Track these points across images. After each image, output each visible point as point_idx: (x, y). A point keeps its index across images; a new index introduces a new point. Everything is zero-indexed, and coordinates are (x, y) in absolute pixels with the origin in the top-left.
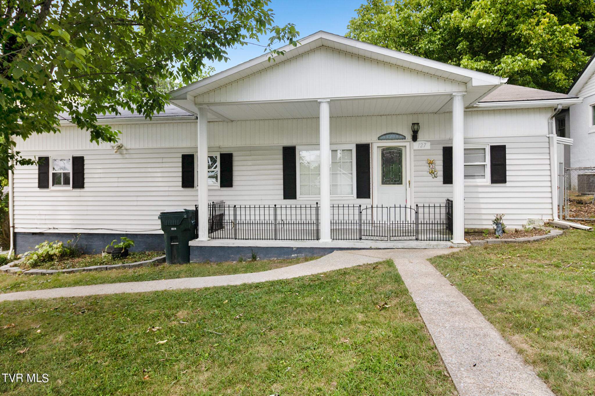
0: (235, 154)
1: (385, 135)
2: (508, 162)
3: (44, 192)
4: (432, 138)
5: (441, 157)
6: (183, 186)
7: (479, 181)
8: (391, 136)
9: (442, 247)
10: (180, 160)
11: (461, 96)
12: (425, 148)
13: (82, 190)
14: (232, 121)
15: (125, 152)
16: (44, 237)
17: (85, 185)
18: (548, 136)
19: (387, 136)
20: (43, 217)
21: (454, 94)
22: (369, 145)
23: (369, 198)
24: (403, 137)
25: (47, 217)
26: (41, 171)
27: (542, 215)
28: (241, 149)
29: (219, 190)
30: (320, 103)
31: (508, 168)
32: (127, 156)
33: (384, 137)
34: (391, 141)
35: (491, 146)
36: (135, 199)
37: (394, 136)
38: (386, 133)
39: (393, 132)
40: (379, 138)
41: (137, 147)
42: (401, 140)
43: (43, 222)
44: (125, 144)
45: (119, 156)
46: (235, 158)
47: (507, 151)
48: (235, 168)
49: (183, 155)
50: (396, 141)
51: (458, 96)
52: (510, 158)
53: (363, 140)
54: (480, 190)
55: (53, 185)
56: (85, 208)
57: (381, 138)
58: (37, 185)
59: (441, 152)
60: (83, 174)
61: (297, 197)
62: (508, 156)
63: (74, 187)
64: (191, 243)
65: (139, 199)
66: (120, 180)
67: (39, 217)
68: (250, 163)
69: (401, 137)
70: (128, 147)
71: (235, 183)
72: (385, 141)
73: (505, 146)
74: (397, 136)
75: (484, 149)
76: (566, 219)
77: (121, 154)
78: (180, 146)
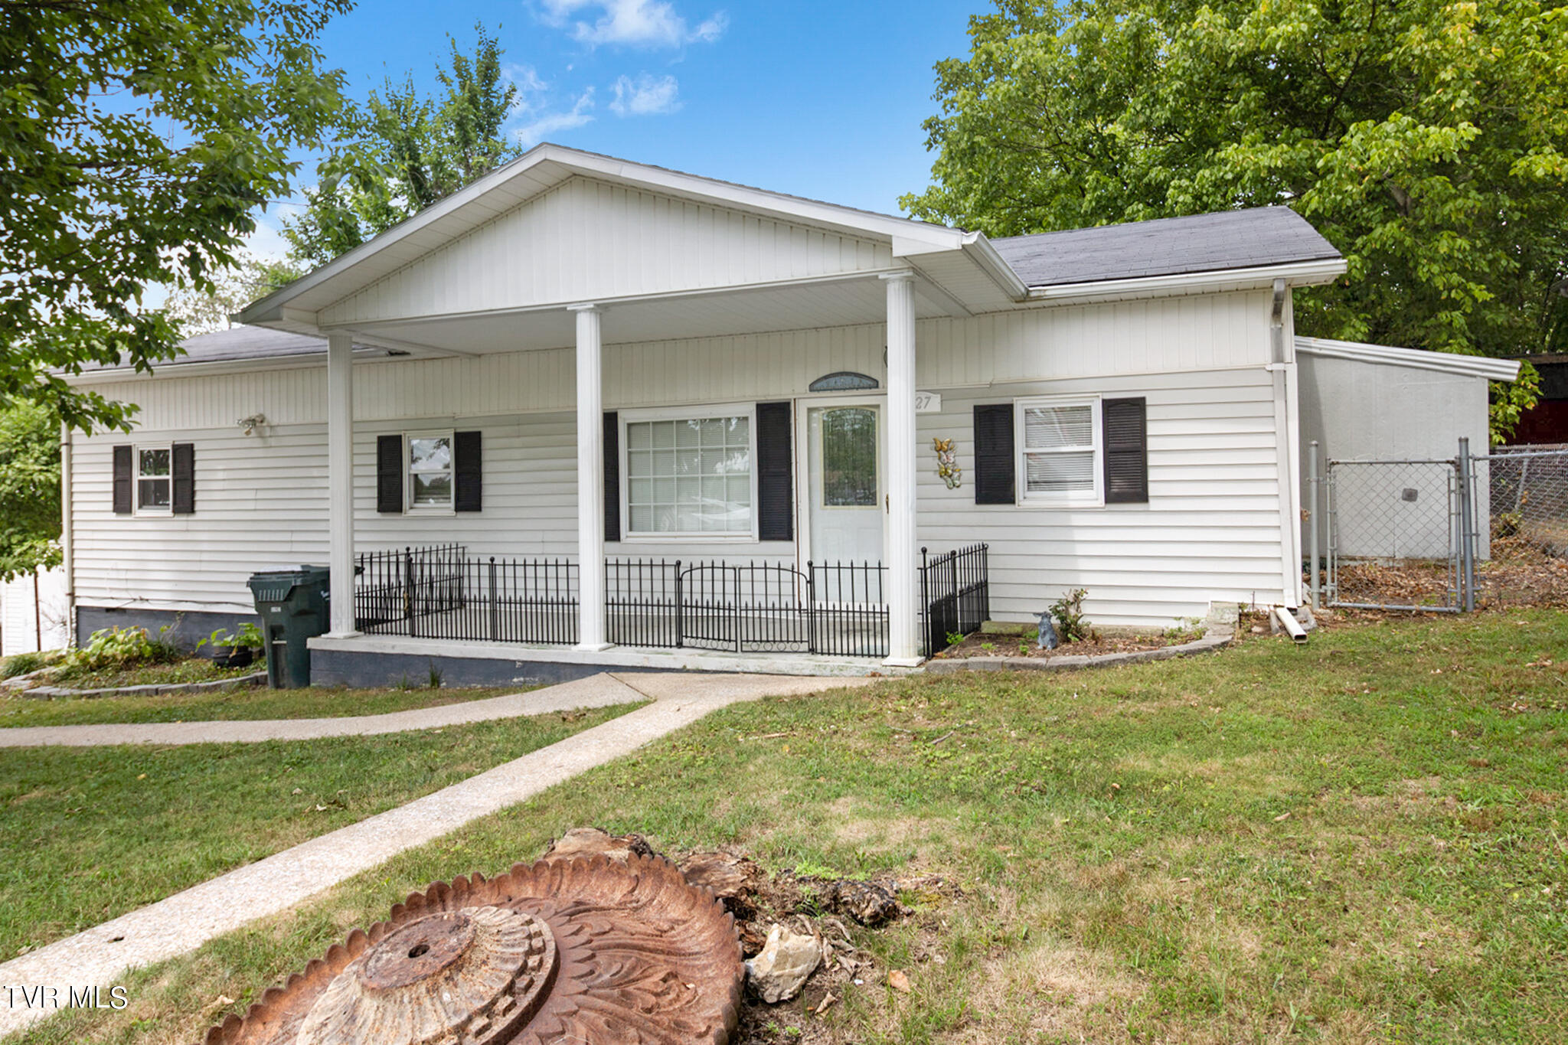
0: (486, 434)
1: (826, 377)
2: (1152, 444)
3: (123, 522)
4: (944, 383)
5: (970, 433)
6: (381, 509)
7: (1075, 497)
8: (841, 381)
9: (854, 672)
10: (374, 449)
11: (901, 280)
12: (928, 410)
13: (191, 517)
14: (479, 356)
15: (268, 433)
16: (126, 617)
17: (198, 507)
18: (1269, 368)
19: (832, 381)
20: (123, 575)
21: (881, 276)
22: (788, 404)
23: (790, 539)
24: (870, 383)
25: (130, 575)
26: (119, 477)
27: (1254, 591)
28: (497, 421)
29: (454, 518)
30: (575, 313)
31: (1152, 460)
32: (273, 442)
33: (824, 383)
34: (842, 393)
35: (1104, 401)
36: (287, 537)
37: (848, 380)
38: (828, 372)
39: (848, 369)
40: (812, 388)
41: (292, 421)
42: (867, 391)
43: (123, 585)
44: (268, 416)
45: (258, 442)
46: (486, 444)
47: (1151, 413)
48: (486, 467)
49: (379, 438)
50: (855, 392)
51: (894, 280)
52: (1159, 434)
53: (774, 393)
54: (1077, 520)
55: (140, 507)
56: (196, 557)
57: (818, 386)
58: (110, 506)
59: (970, 419)
60: (193, 482)
61: (622, 536)
62: (1151, 429)
63: (177, 511)
64: (312, 643)
65: (296, 537)
66: (261, 495)
67: (114, 575)
68: (517, 454)
69: (866, 382)
70: (275, 422)
71: (486, 502)
72: (828, 394)
73: (1143, 399)
74: (857, 380)
75: (1088, 409)
76: (1330, 604)
77: (261, 436)
78: (375, 417)
